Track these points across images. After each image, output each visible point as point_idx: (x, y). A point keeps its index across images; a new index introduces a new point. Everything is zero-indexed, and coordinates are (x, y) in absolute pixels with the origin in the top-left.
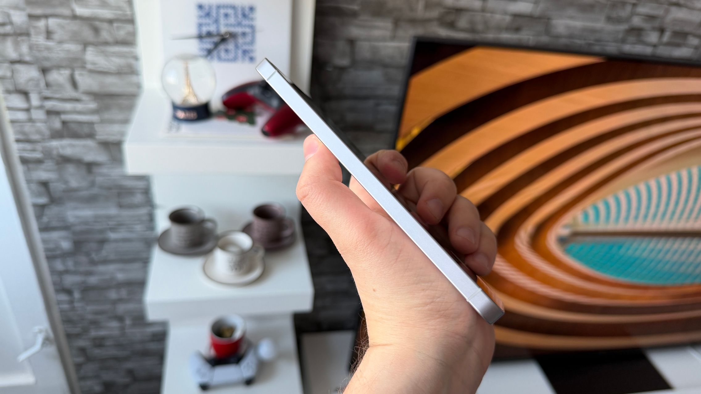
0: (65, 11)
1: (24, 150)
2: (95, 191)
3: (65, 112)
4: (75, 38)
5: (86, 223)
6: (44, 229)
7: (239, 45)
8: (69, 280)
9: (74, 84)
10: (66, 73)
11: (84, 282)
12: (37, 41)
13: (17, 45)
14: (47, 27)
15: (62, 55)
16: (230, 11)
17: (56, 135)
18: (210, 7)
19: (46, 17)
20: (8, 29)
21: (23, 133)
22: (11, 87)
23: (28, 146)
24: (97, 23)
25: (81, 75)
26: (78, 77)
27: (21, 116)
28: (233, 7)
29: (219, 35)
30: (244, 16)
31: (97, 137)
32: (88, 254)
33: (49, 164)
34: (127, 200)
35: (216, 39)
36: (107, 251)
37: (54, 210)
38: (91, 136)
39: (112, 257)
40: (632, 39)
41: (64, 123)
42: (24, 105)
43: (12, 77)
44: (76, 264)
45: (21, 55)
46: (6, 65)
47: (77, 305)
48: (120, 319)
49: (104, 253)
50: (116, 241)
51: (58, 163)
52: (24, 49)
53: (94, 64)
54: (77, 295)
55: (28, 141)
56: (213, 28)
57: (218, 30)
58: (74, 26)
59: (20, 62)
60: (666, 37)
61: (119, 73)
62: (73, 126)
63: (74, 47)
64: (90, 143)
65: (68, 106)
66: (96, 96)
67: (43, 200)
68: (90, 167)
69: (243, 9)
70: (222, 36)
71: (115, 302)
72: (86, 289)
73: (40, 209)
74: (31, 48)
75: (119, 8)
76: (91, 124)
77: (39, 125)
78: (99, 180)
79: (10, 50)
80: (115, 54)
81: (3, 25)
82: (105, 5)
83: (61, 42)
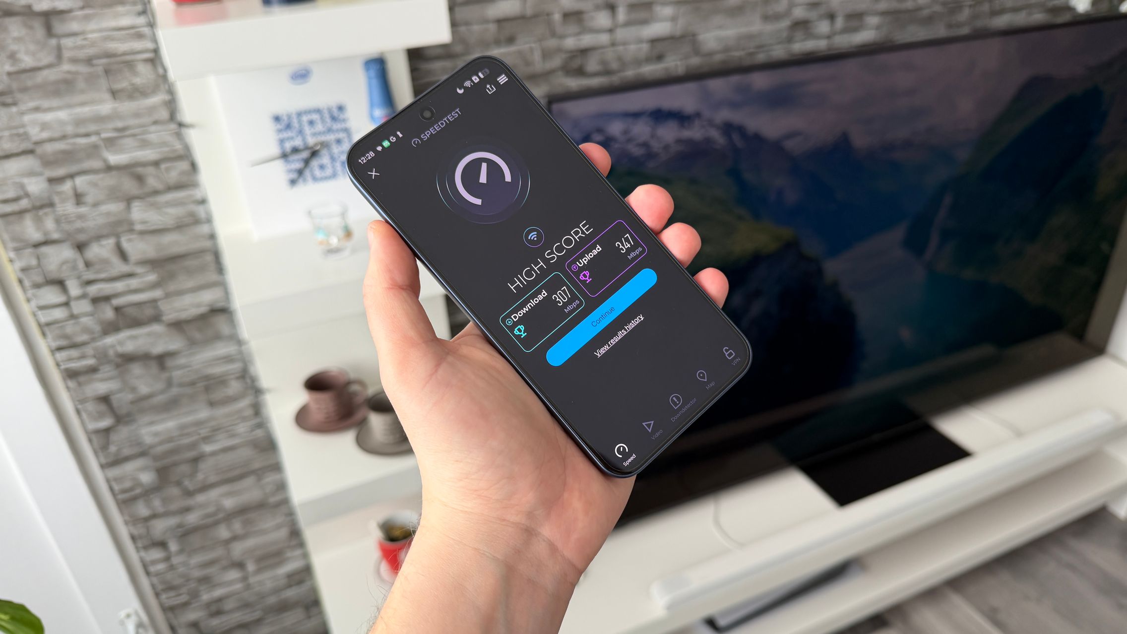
0: (96, 164)
1: (70, 359)
2: (175, 391)
3: (116, 295)
4: (114, 195)
5: (170, 440)
6: (108, 465)
7: (336, 156)
8: (160, 527)
9: (123, 255)
10: (110, 242)
11: (180, 526)
12: (64, 210)
13: (38, 221)
14: (75, 189)
15: (101, 221)
16: (315, 117)
17: (110, 328)
18: (289, 117)
19: (72, 176)
20: (24, 203)
21: (66, 337)
22: (39, 279)
23: (74, 353)
24: (140, 170)
25: (129, 241)
26: (126, 245)
27: (59, 314)
28: (318, 111)
29: (307, 148)
30: (334, 119)
31: (165, 318)
32: (179, 483)
33: (107, 370)
34: (218, 395)
35: (305, 155)
36: (206, 471)
37: (123, 433)
38: (156, 318)
39: (213, 479)
40: (799, 35)
41: (117, 309)
42: (62, 299)
43: (39, 265)
44: (165, 501)
45: (46, 233)
46: (29, 250)
47: (176, 560)
48: (239, 565)
49: (200, 476)
50: (214, 454)
51: (118, 366)
52: (50, 224)
53: (144, 222)
54: (174, 546)
55: (74, 346)
56: (298, 142)
57: (305, 143)
58: (109, 180)
59: (46, 243)
60: (840, 23)
61: (179, 227)
62: (131, 311)
63: (114, 207)
64: (156, 328)
65: (119, 286)
66: (153, 263)
67: (106, 422)
68: (161, 360)
69: (330, 110)
70: (311, 148)
71: (228, 542)
73: (103, 436)
74: (58, 221)
75: (164, 144)
76: (154, 301)
77: (84, 320)
78: (177, 374)
79: (31, 230)
80: (169, 204)
81: (16, 200)
82: (145, 144)
83: (96, 204)
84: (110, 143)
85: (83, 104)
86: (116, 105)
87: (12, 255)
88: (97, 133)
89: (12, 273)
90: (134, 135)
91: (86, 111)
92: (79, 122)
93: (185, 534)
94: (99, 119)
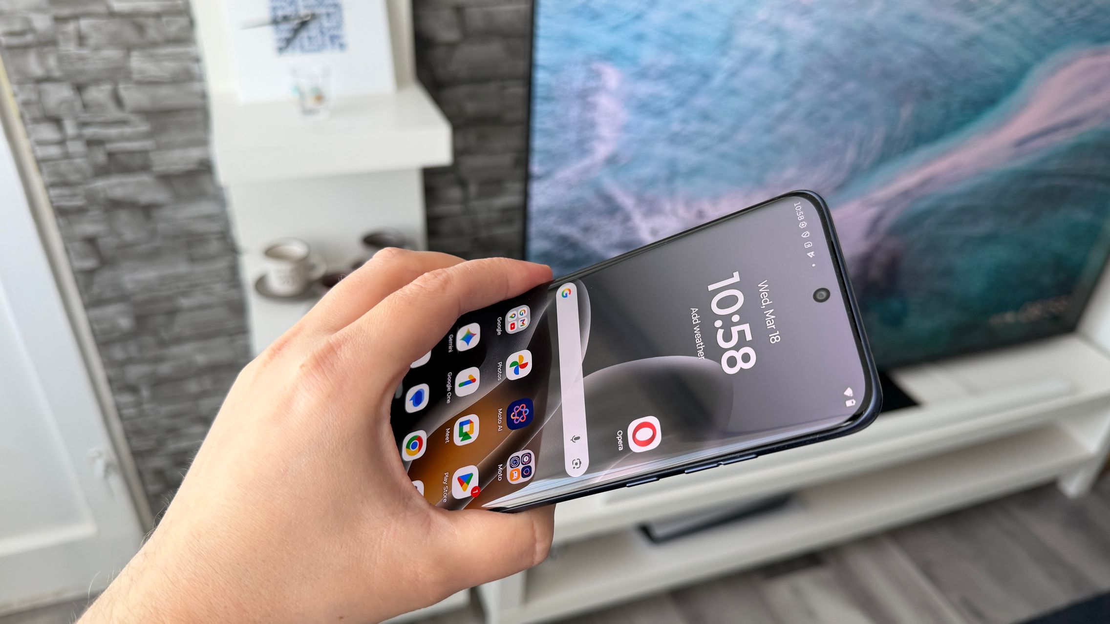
0: (99, 8)
1: (63, 197)
2: (158, 243)
3: (110, 140)
4: (114, 41)
5: (150, 288)
6: (91, 305)
7: (325, 29)
8: (134, 373)
9: (119, 101)
10: (107, 88)
12: (66, 51)
13: (42, 58)
14: (78, 31)
15: (101, 65)
17: (102, 172)
19: (76, 17)
20: (29, 38)
21: (59, 174)
22: (39, 114)
23: (66, 191)
24: (142, 20)
25: (126, 89)
26: (122, 93)
27: (54, 151)
31: (154, 169)
32: (155, 333)
33: (95, 213)
34: (200, 251)
35: (294, 24)
36: (181, 325)
37: (105, 277)
38: (145, 168)
39: (188, 332)
41: (111, 155)
42: (56, 136)
43: (39, 101)
44: (141, 348)
45: (48, 70)
46: (30, 86)
49: (176, 328)
50: (191, 309)
51: (106, 210)
52: (52, 62)
53: (141, 72)
55: (65, 184)
58: (112, 26)
59: (48, 79)
61: (175, 81)
62: (122, 158)
63: (114, 54)
64: (145, 178)
65: (113, 132)
66: (148, 114)
67: (89, 263)
68: (147, 210)
71: (197, 397)
74: (61, 59)
76: (144, 152)
77: (79, 161)
78: (162, 227)
79: (34, 65)
81: (22, 33)
83: (97, 48)
87: (16, 88)
89: (13, 107)
93: (157, 382)
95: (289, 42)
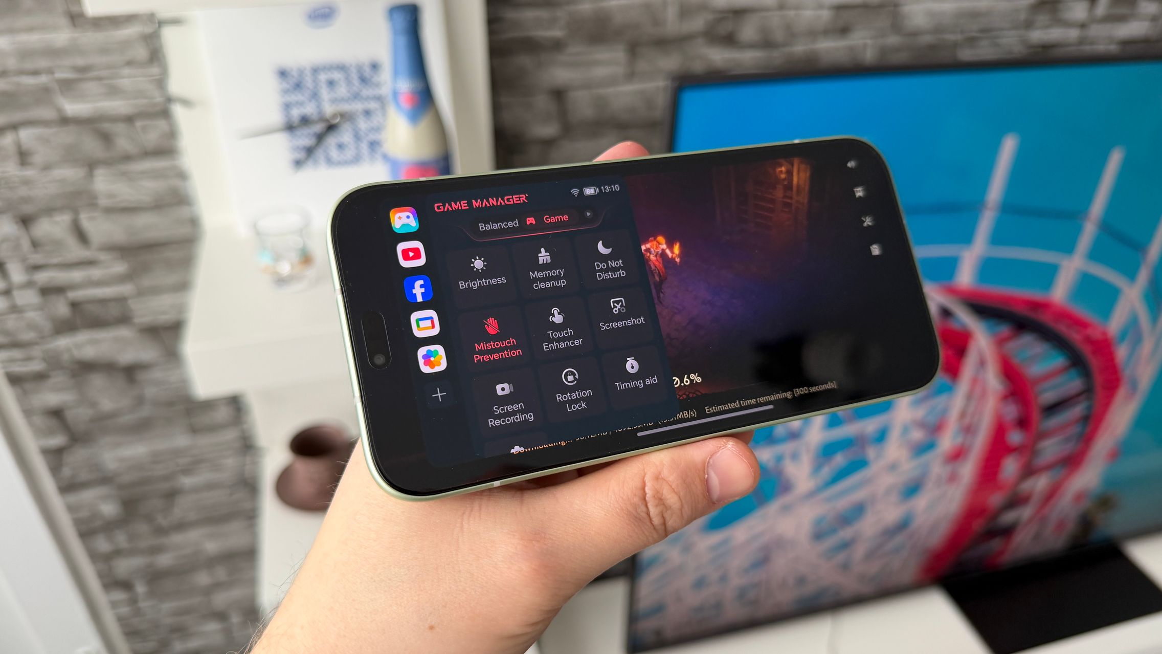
0: (46, 113)
1: (12, 361)
2: (146, 411)
3: (73, 287)
4: (71, 156)
5: (138, 467)
6: (67, 488)
7: (362, 133)
8: (124, 566)
9: (82, 237)
10: (64, 219)
11: (149, 566)
12: (4, 172)
14: (18, 145)
15: (53, 189)
16: (337, 76)
17: (64, 327)
18: (301, 72)
19: (14, 127)
21: (5, 332)
23: (16, 354)
24: (107, 126)
25: (91, 219)
26: (86, 223)
28: (342, 68)
29: (322, 119)
30: (363, 80)
31: (136, 321)
32: (149, 518)
33: (59, 378)
34: (201, 421)
35: (318, 128)
36: (183, 508)
37: (78, 456)
38: (124, 319)
39: (192, 516)
41: (75, 305)
44: (132, 537)
47: (144, 604)
48: (221, 616)
49: (176, 513)
50: (196, 489)
51: (74, 375)
53: (111, 196)
54: (141, 589)
55: (16, 345)
56: (309, 110)
57: (320, 112)
58: (66, 136)
61: (157, 206)
62: (91, 308)
63: (71, 173)
64: (124, 332)
65: (77, 275)
66: (123, 250)
67: (57, 440)
68: (130, 372)
69: (360, 69)
70: (327, 120)
71: (208, 590)
72: (155, 577)
73: (55, 457)
75: (141, 94)
76: (121, 300)
77: (32, 315)
78: (151, 392)
80: (145, 174)
82: (113, 92)
83: (47, 167)
84: (67, 86)
85: (30, 29)
86: (76, 35)
88: (50, 71)
90: (99, 79)
91: (33, 39)
92: (25, 54)
94: (52, 52)
95: (310, 151)
